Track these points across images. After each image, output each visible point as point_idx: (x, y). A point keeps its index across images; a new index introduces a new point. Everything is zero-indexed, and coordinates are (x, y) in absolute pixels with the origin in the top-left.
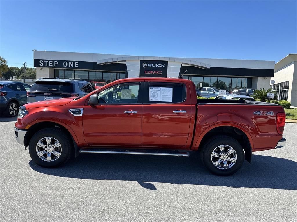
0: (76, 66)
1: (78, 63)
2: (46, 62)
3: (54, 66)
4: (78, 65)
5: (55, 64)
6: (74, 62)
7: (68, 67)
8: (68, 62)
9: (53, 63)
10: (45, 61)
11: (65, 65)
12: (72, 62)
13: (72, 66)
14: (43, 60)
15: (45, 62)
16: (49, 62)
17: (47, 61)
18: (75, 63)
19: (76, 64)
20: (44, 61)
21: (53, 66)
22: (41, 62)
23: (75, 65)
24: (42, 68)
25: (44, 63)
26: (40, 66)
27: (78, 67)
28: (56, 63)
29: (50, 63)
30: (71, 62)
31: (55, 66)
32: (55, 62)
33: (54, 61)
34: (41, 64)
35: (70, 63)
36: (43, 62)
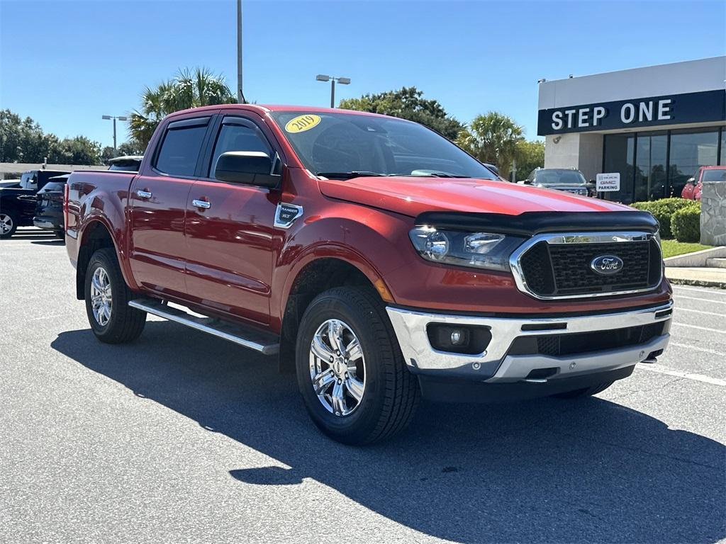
0: (665, 114)
1: (669, 101)
2: (570, 113)
3: (591, 124)
4: (672, 110)
5: (596, 117)
6: (656, 100)
7: (635, 122)
8: (636, 103)
9: (590, 114)
10: (567, 112)
11: (627, 116)
12: (651, 103)
13: (650, 118)
14: (563, 110)
15: (568, 115)
16: (578, 112)
17: (574, 111)
18: (661, 103)
19: (665, 106)
20: (564, 113)
21: (591, 127)
22: (557, 116)
23: (661, 109)
24: (557, 136)
25: (565, 118)
26: (552, 132)
27: (668, 117)
28: (599, 112)
29: (581, 117)
30: (646, 101)
31: (595, 124)
32: (596, 109)
33: (592, 107)
34: (557, 124)
35: (642, 105)
36: (561, 116)
